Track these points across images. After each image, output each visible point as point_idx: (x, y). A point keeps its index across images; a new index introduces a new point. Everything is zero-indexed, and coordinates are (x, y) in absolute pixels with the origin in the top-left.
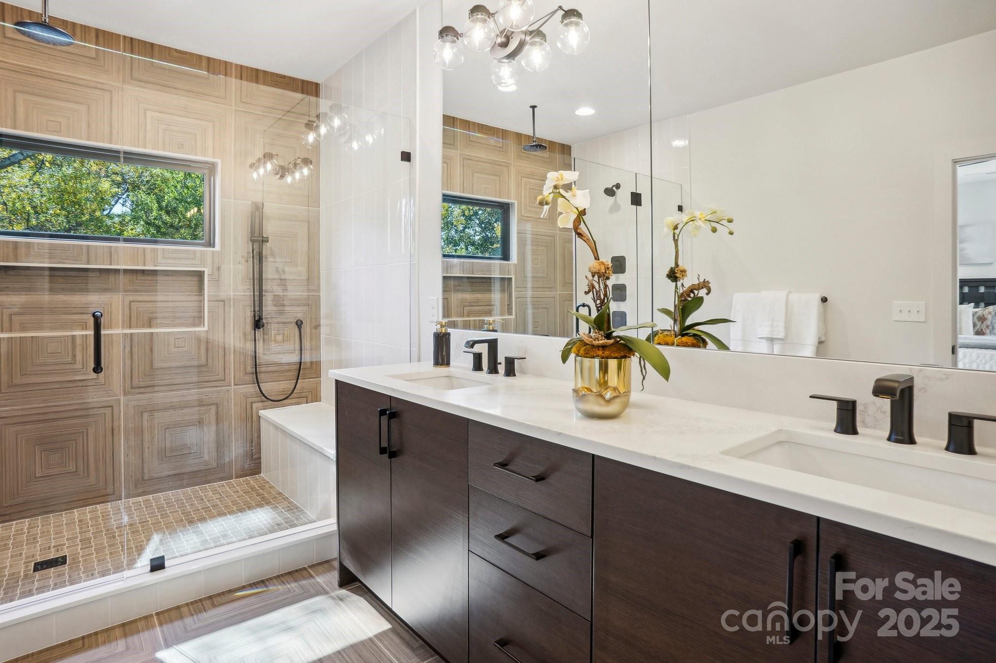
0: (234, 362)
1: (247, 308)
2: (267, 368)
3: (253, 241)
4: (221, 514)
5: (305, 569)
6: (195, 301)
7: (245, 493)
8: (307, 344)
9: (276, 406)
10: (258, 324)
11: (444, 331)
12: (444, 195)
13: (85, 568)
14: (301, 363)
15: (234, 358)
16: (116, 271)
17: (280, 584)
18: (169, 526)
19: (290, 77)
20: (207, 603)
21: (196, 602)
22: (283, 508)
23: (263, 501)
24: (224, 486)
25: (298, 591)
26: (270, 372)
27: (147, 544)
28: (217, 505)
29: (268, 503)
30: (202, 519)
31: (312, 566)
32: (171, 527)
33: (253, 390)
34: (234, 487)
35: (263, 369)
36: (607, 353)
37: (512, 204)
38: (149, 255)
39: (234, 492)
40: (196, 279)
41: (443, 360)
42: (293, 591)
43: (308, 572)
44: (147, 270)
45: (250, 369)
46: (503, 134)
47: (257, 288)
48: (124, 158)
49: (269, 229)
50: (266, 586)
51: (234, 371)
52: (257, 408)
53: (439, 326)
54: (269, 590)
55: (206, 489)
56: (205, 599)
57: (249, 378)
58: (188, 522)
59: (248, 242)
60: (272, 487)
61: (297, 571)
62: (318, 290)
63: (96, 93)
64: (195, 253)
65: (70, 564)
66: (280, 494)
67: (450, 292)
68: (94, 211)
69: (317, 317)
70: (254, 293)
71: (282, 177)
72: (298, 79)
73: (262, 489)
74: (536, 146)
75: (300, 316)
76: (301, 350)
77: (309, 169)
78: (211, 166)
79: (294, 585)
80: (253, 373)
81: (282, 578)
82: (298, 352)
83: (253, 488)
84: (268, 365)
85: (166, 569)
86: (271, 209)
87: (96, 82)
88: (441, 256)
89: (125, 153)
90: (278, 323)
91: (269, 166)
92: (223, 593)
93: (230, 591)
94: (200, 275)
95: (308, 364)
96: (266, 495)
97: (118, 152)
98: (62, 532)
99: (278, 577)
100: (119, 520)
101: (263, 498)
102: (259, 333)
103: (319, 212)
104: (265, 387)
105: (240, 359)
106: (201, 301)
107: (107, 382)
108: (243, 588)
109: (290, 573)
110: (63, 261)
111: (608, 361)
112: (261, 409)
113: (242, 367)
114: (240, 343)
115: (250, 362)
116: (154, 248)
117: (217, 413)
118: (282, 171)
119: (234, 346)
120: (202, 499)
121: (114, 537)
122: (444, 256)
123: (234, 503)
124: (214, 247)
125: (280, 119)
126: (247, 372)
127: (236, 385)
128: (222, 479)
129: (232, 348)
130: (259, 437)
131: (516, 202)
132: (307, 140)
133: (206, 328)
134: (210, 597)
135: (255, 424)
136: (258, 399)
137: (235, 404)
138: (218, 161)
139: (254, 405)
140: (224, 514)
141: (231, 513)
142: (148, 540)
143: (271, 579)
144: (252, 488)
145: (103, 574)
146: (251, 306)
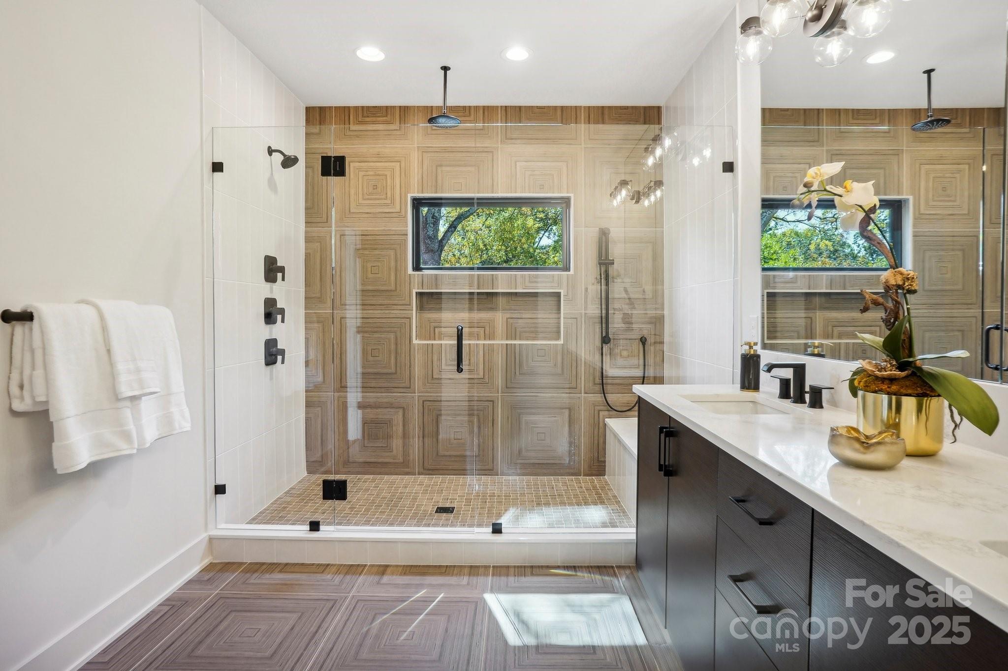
0: (585, 373)
1: (596, 324)
2: (613, 381)
3: (600, 264)
4: (563, 504)
5: (612, 567)
6: (555, 318)
7: (587, 490)
8: (650, 360)
9: (620, 416)
10: (605, 340)
11: (752, 353)
12: (764, 200)
13: (462, 519)
14: (644, 377)
15: (585, 369)
16: (496, 294)
17: (587, 573)
18: (523, 503)
19: (632, 107)
20: (528, 571)
21: (521, 567)
22: (612, 510)
23: (600, 500)
24: (572, 480)
25: (599, 584)
26: (616, 384)
27: (504, 513)
28: (562, 495)
29: (602, 503)
30: (547, 504)
31: (619, 567)
32: (523, 504)
33: (600, 399)
34: (580, 483)
35: (610, 381)
36: (894, 388)
37: (906, 201)
38: (519, 280)
39: (578, 487)
40: (555, 299)
41: (749, 383)
42: (595, 583)
43: (614, 571)
44: (518, 292)
45: (598, 381)
46: (891, 115)
47: (604, 306)
48: (478, 203)
49: (616, 252)
50: (576, 571)
51: (585, 381)
52: (604, 416)
53: (747, 347)
54: (576, 575)
55: (558, 480)
56: (528, 567)
57: (598, 388)
58: (537, 504)
59: (597, 265)
60: (610, 490)
61: (605, 567)
62: (663, 309)
63: (483, 155)
64: (553, 277)
65: (455, 514)
66: (615, 497)
67: (815, 310)
68: (524, 244)
69: (661, 334)
70: (601, 312)
71: (637, 202)
72: (640, 107)
73: (602, 490)
74: (932, 122)
75: (645, 333)
76: (645, 365)
77: (662, 191)
78: (566, 200)
79: (598, 577)
80: (600, 384)
81: (590, 569)
82: (642, 367)
83: (595, 487)
84: (614, 378)
85: (502, 534)
86: (616, 233)
87: (482, 147)
88: (760, 270)
89: (478, 199)
90: (626, 339)
91: (624, 192)
92: (542, 567)
93: (548, 567)
94: (558, 295)
95: (651, 378)
96: (603, 496)
97: (473, 199)
98: (457, 490)
99: (588, 567)
100: (492, 490)
101: (600, 498)
102: (605, 347)
103: (663, 232)
104: (611, 398)
105: (589, 371)
106: (559, 318)
107: (490, 381)
108: (558, 567)
109: (598, 567)
110: (464, 287)
111: (901, 398)
112: (607, 418)
113: (591, 378)
114: (590, 356)
115: (598, 374)
116: (523, 274)
117: (570, 416)
118: (637, 197)
119: (585, 359)
120: (553, 488)
121: (486, 502)
122: (764, 269)
123: (576, 496)
124: (569, 271)
125: (634, 148)
126: (596, 383)
127: (586, 393)
128: (573, 474)
129: (583, 359)
130: (605, 442)
131: (911, 198)
132: (646, 164)
133: (561, 342)
134: (532, 567)
135: (601, 430)
136: (605, 408)
137: (585, 410)
138: (572, 195)
139: (601, 413)
140: (565, 504)
141: (571, 504)
142: (506, 510)
143: (581, 567)
144: (593, 487)
145: (471, 526)
146: (599, 323)
